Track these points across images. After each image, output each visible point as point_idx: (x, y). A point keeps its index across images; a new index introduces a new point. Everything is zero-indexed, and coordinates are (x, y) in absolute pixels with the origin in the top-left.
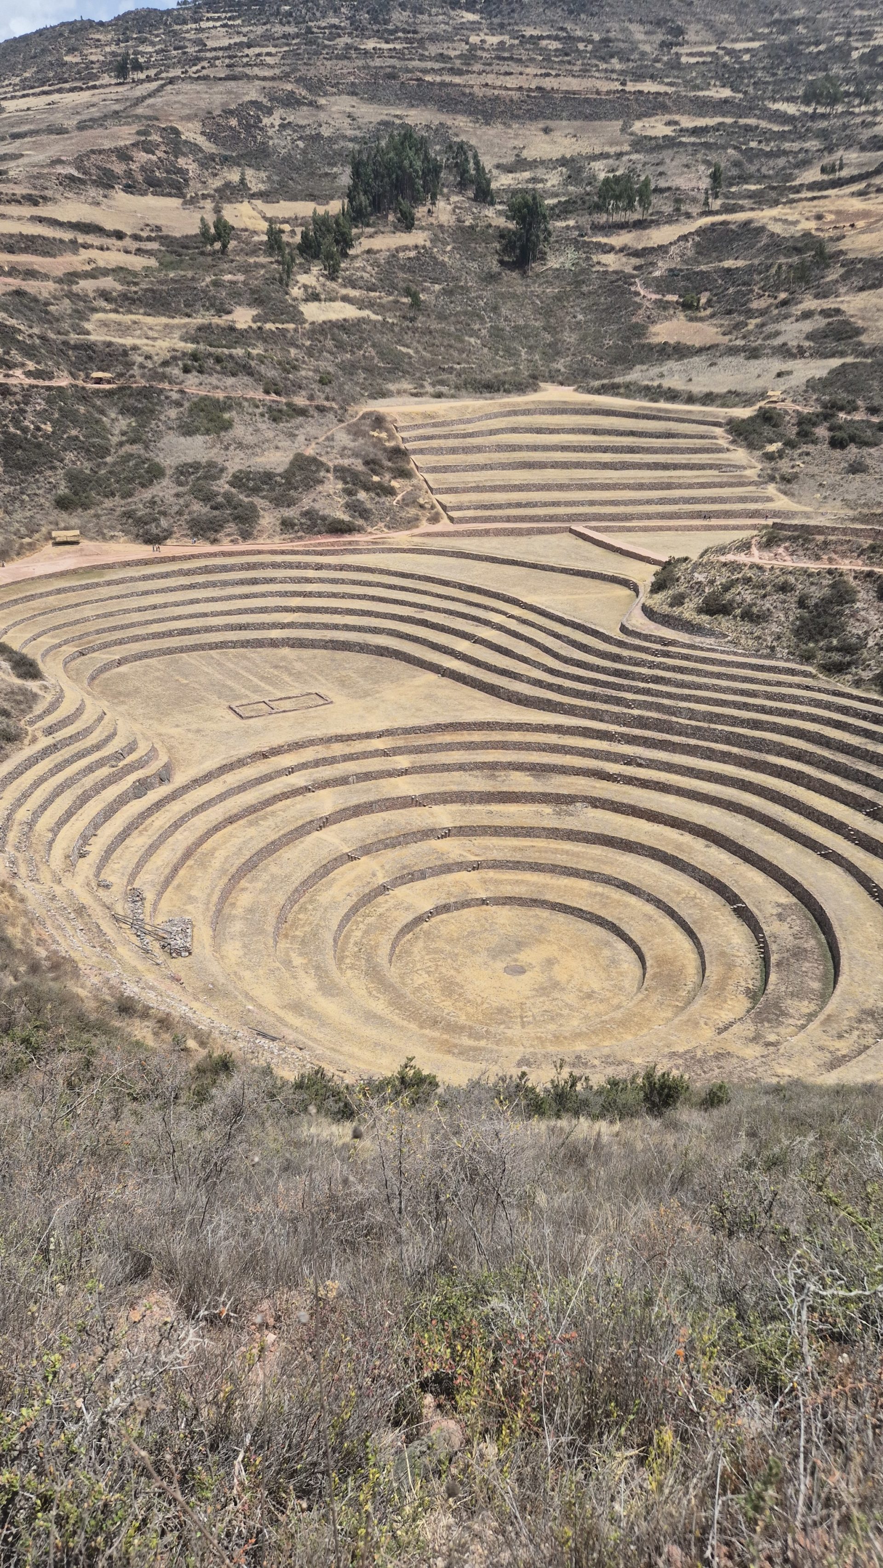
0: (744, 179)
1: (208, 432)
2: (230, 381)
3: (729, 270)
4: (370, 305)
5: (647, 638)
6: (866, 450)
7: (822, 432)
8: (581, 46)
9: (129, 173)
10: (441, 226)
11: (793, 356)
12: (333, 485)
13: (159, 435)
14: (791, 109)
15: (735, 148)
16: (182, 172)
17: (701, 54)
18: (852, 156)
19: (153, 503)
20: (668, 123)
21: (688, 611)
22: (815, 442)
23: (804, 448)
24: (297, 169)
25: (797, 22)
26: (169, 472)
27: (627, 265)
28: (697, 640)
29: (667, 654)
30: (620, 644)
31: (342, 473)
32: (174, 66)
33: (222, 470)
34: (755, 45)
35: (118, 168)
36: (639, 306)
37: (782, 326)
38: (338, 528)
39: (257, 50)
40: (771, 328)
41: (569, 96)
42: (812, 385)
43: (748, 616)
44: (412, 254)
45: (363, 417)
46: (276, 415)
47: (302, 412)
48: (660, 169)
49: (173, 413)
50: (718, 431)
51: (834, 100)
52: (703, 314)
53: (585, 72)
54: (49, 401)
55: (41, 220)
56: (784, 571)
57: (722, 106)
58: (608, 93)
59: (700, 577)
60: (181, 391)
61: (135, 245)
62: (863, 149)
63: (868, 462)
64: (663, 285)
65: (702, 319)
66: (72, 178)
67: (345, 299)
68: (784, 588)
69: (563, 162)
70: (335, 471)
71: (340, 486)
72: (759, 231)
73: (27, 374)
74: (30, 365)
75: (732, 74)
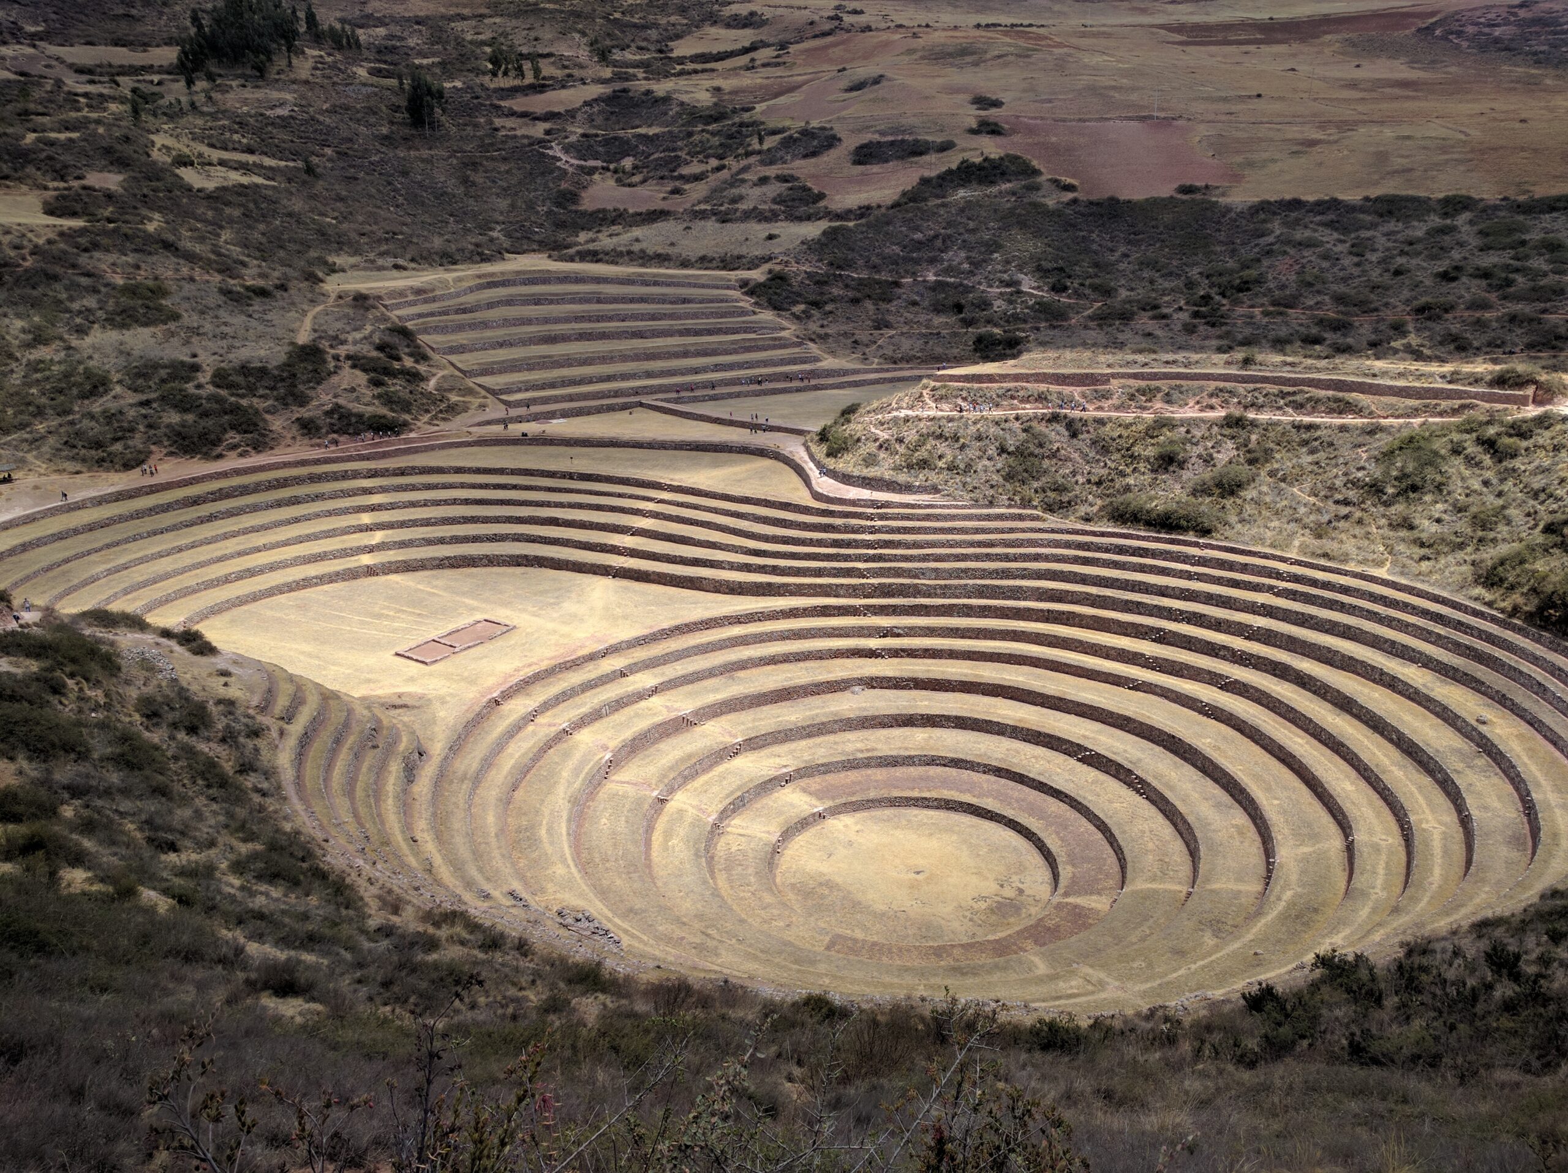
1: (151, 323)
2: (153, 261)
4: (254, 169)
5: (853, 503)
6: (882, 307)
7: (836, 289)
11: (767, 220)
13: (78, 330)
19: (106, 416)
21: (886, 471)
22: (835, 301)
23: (826, 307)
26: (116, 378)
28: (912, 498)
29: (884, 517)
30: (823, 513)
38: (380, 426)
42: (809, 247)
45: (340, 297)
46: (238, 298)
49: (90, 303)
50: (735, 294)
52: (633, 179)
64: (582, 150)
70: (348, 357)
71: (361, 378)
72: (666, 99)
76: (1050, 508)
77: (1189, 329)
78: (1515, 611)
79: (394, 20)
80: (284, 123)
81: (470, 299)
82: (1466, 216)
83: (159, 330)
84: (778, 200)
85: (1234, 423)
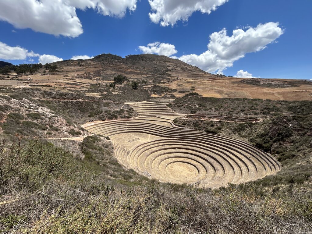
0: (156, 81)
2: (109, 100)
3: (157, 90)
4: (119, 92)
5: (177, 128)
6: (181, 108)
7: (176, 106)
8: (135, 68)
9: (84, 77)
10: (125, 84)
12: (126, 113)
13: (101, 107)
14: (158, 75)
15: (154, 78)
16: (91, 77)
17: (147, 69)
19: (103, 115)
20: (146, 76)
21: (181, 125)
24: (106, 77)
25: (156, 67)
26: (104, 111)
27: (147, 89)
28: (183, 128)
29: (180, 130)
30: (174, 129)
31: (127, 111)
32: (87, 66)
33: (111, 111)
34: (152, 69)
35: (83, 76)
36: (149, 93)
38: (128, 118)
39: (98, 65)
41: (135, 72)
42: (174, 101)
43: (188, 125)
45: (126, 104)
46: (116, 104)
47: (118, 104)
48: (147, 80)
49: (102, 104)
50: (166, 106)
52: (156, 94)
53: (136, 70)
54: (86, 103)
55: (74, 81)
56: (190, 120)
57: (151, 74)
58: (139, 72)
60: (103, 102)
61: (87, 85)
64: (151, 91)
66: (77, 77)
67: (116, 91)
68: (191, 122)
70: (126, 110)
71: (127, 113)
72: (160, 86)
73: (82, 100)
74: (82, 99)
75: (151, 72)
76: (199, 130)
77: (215, 111)
78: (254, 145)
79: (134, 78)
80: (122, 88)
81: (138, 105)
82: (246, 100)
83: (108, 107)
84: (170, 96)
85: (220, 122)
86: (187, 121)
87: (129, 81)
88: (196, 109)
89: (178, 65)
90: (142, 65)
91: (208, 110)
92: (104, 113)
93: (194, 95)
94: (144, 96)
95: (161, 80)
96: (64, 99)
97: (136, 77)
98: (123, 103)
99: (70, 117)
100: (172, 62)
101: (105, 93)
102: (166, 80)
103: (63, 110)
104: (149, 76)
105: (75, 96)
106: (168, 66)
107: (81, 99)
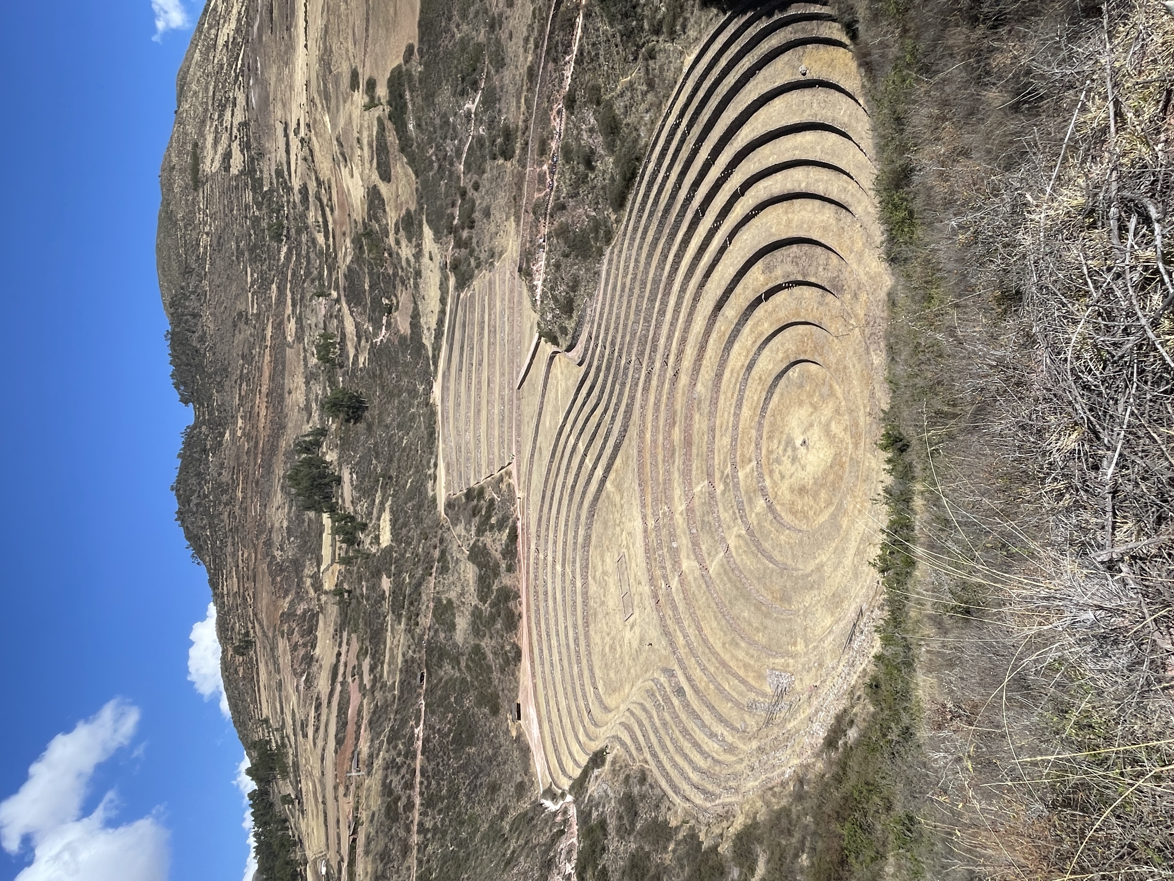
0: (320, 276)
1: (454, 615)
2: (424, 597)
3: (370, 287)
4: (382, 503)
5: (586, 350)
6: (477, 208)
7: (465, 234)
8: (245, 371)
9: (305, 645)
10: (339, 458)
11: (421, 250)
12: (487, 539)
13: (455, 645)
14: (284, 249)
15: (304, 282)
16: (305, 612)
17: (253, 301)
18: (311, 214)
19: (495, 654)
20: (289, 321)
21: (570, 325)
22: (471, 238)
23: (474, 245)
24: (306, 542)
25: (238, 246)
26: (477, 642)
27: (366, 345)
29: (597, 338)
30: (590, 366)
32: (247, 612)
33: (476, 607)
34: (249, 270)
35: (302, 652)
36: (389, 340)
37: (403, 256)
38: (513, 537)
39: (240, 561)
40: (404, 263)
41: (272, 378)
42: (437, 239)
43: (574, 286)
44: (355, 476)
45: (447, 515)
46: (444, 570)
47: (443, 553)
48: (313, 326)
49: (442, 635)
50: (462, 295)
51: (281, 226)
52: (395, 302)
53: (260, 369)
54: (433, 713)
55: (329, 702)
56: (547, 265)
57: (281, 291)
58: (271, 356)
59: (549, 317)
60: (429, 629)
61: (345, 647)
62: (307, 208)
63: (484, 205)
64: (378, 327)
65: (398, 303)
66: (307, 680)
67: (379, 519)
68: (557, 266)
69: (307, 383)
70: (478, 534)
71: (488, 534)
72: (349, 268)
73: (417, 725)
74: (412, 723)
75: (264, 284)
76: (608, 240)
83: (457, 613)
84: (410, 240)
85: (570, 102)
86: (552, 289)
87: (322, 432)
88: (492, 121)
89: (218, 96)
90: (230, 323)
91: (498, 41)
92: (487, 644)
93: (401, 96)
94: (406, 373)
95: (314, 241)
96: (410, 806)
97: (300, 380)
98: (438, 525)
99: (493, 800)
100: (201, 134)
101: (386, 583)
102: (313, 215)
103: (462, 823)
104: (294, 305)
105: (399, 755)
106: (227, 169)
107: (413, 731)
